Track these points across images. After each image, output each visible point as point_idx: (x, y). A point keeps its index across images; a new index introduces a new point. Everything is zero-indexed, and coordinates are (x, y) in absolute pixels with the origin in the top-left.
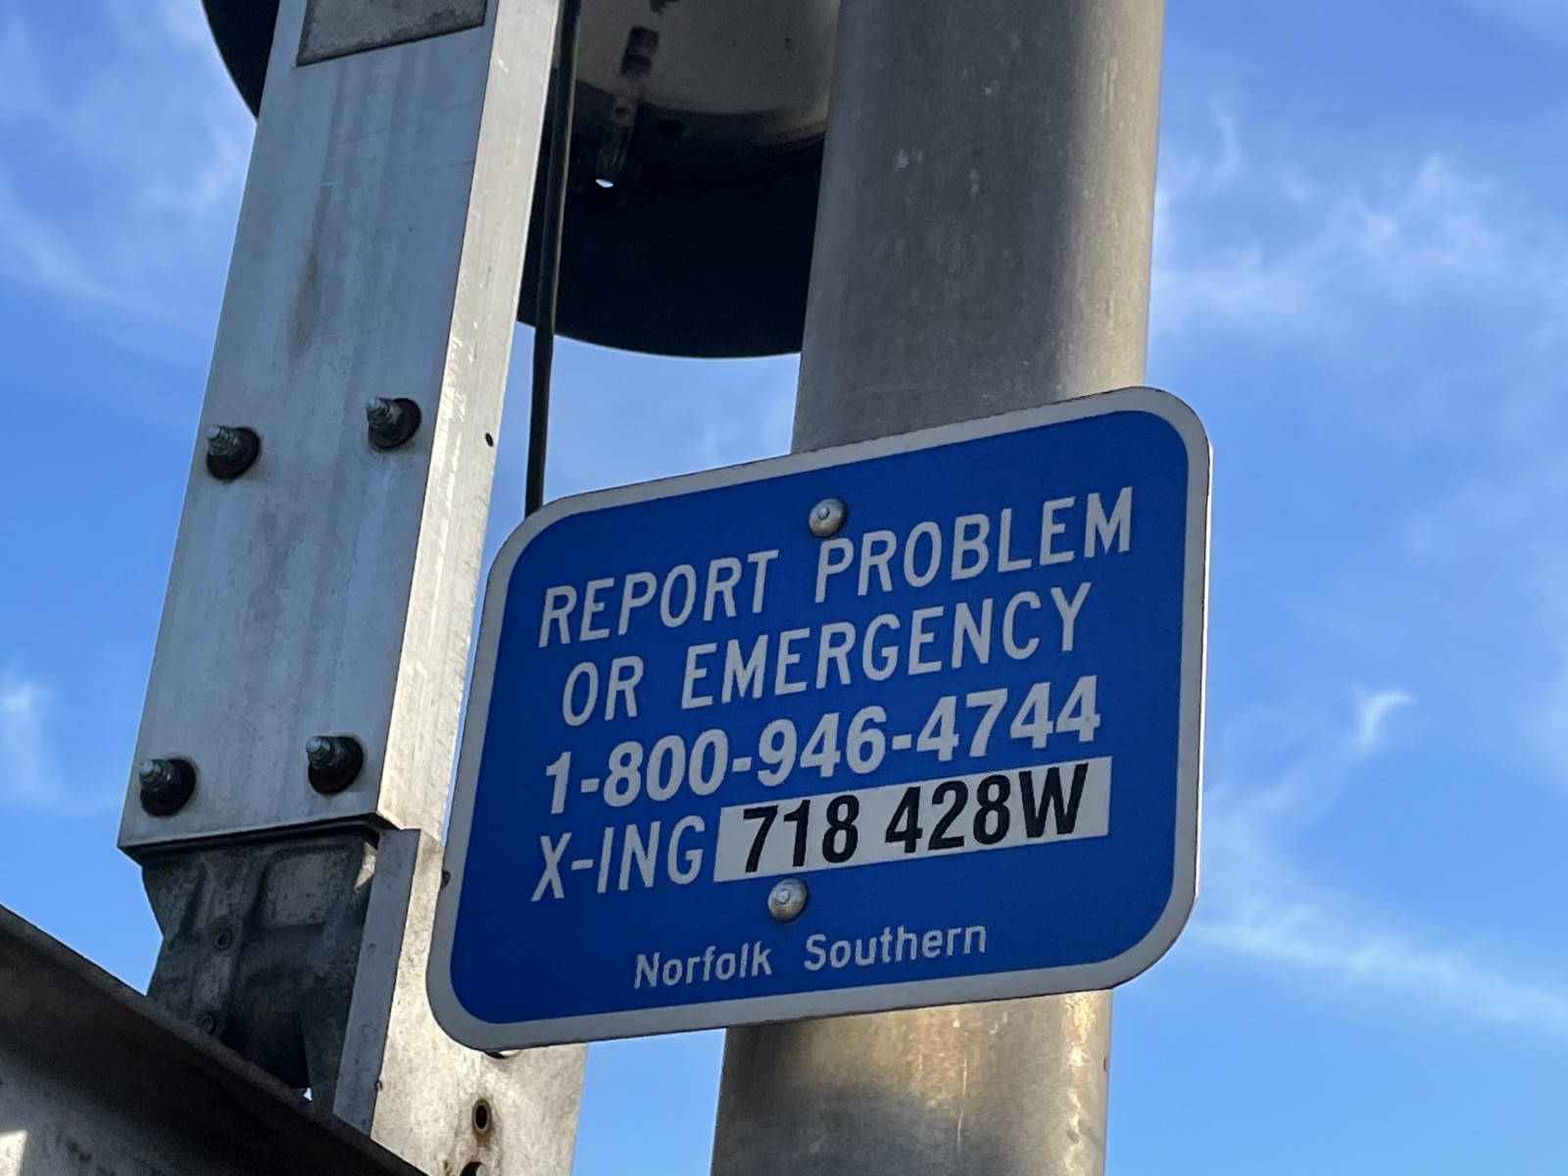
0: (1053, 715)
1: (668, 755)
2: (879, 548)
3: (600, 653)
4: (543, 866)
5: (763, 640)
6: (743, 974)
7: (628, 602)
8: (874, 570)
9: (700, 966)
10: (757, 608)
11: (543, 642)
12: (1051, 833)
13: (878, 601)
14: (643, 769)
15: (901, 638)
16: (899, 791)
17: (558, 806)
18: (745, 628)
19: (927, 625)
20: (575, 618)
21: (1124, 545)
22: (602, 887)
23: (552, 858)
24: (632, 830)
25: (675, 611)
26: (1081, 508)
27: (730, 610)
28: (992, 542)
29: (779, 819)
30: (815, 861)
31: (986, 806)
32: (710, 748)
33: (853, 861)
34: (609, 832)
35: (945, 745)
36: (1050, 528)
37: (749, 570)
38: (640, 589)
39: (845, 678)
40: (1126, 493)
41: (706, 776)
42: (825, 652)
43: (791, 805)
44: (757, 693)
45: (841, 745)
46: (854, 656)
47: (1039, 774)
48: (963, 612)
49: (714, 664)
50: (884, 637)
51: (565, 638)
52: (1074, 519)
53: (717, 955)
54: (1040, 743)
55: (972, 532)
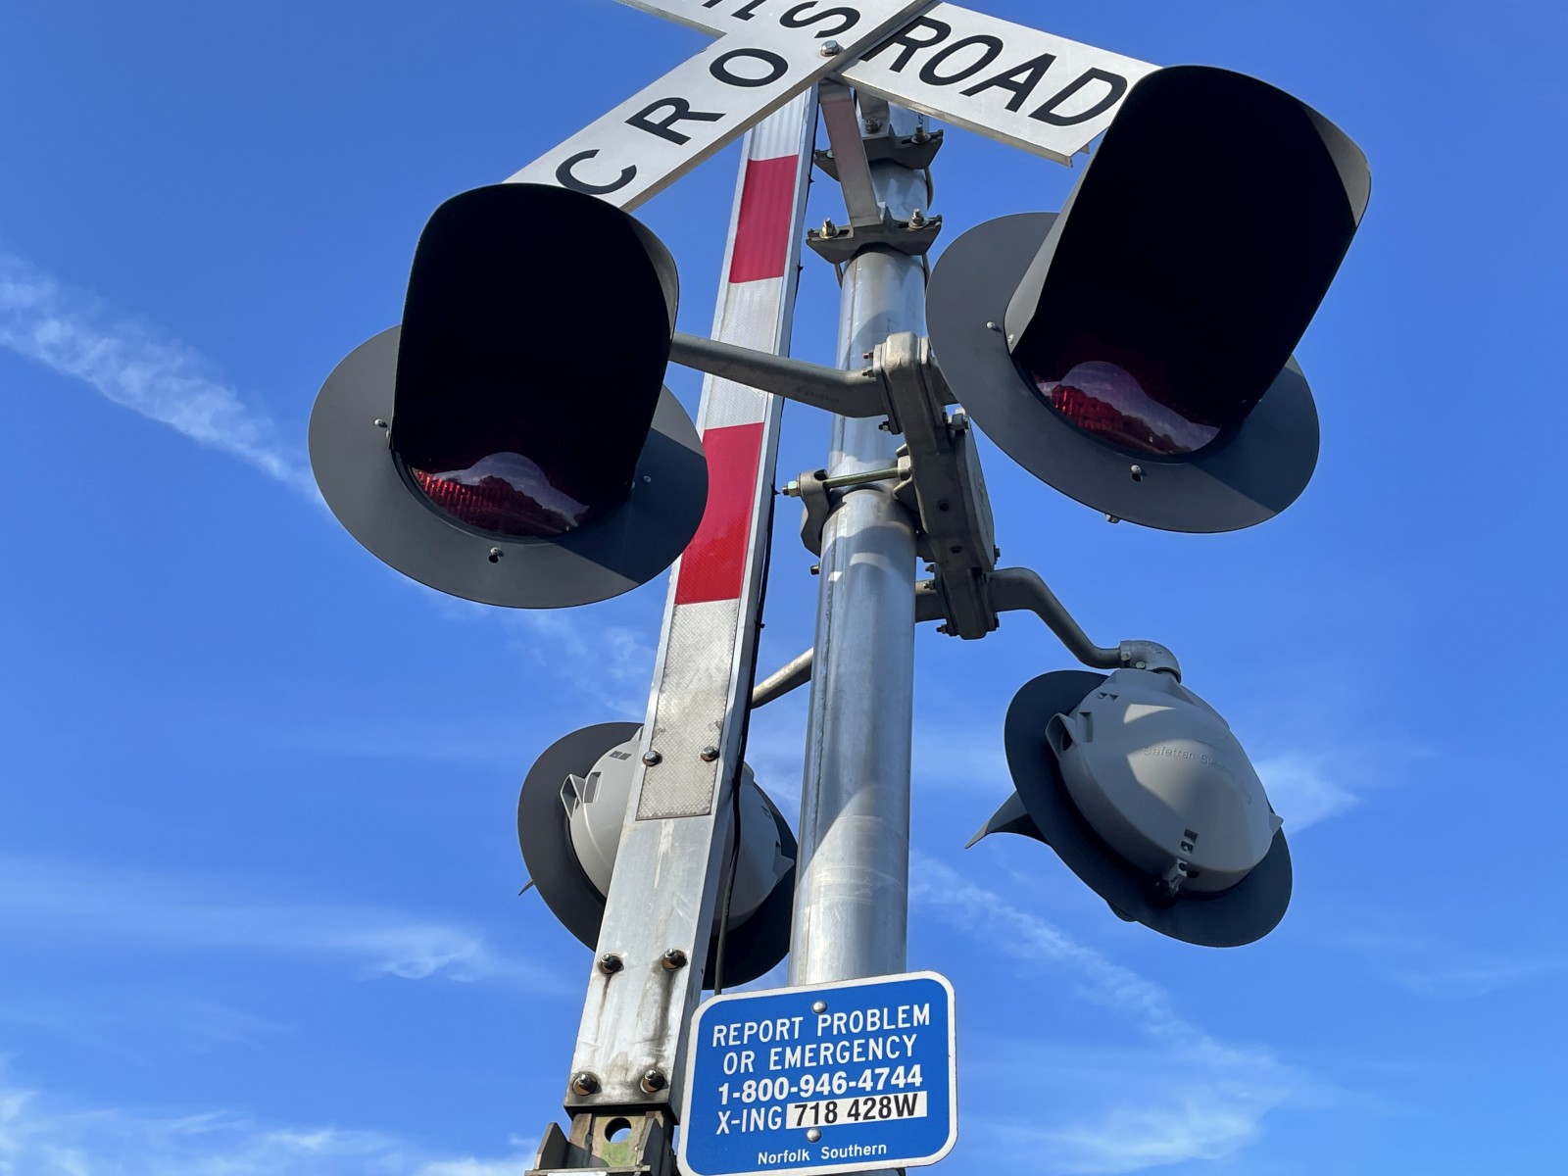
0: (906, 1077)
1: (766, 1086)
2: (840, 1019)
3: (738, 1050)
4: (720, 1122)
5: (799, 1048)
6: (799, 1159)
7: (747, 1033)
8: (839, 1026)
9: (782, 1158)
10: (796, 1036)
11: (715, 1045)
12: (906, 1115)
13: (840, 1037)
14: (757, 1090)
15: (850, 1049)
16: (852, 1100)
17: (724, 1101)
18: (793, 1044)
19: (859, 1045)
20: (727, 1037)
21: (927, 1023)
22: (744, 1130)
23: (724, 1119)
24: (754, 1111)
25: (765, 1036)
26: (912, 1009)
27: (786, 1037)
28: (881, 1019)
29: (808, 1109)
30: (822, 1122)
31: (883, 1106)
32: (782, 1084)
33: (836, 1123)
34: (745, 1111)
35: (869, 1086)
36: (901, 1016)
37: (793, 1024)
38: (751, 1028)
39: (831, 1062)
40: (927, 1006)
41: (781, 1093)
42: (823, 1053)
43: (813, 1104)
44: (798, 1065)
45: (831, 1084)
46: (834, 1055)
47: (901, 1097)
48: (872, 1042)
49: (782, 1055)
50: (844, 1049)
51: (723, 1044)
52: (910, 1013)
53: (789, 1153)
54: (901, 1086)
55: (873, 1015)
